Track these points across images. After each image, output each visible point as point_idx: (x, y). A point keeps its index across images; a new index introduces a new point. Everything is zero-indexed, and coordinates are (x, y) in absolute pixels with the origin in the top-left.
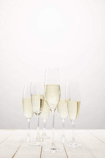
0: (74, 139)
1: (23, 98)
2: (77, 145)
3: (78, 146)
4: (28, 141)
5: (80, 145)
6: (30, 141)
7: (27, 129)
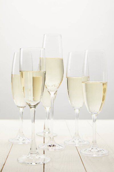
0: (94, 142)
1: (12, 75)
2: (100, 153)
3: (102, 155)
4: (21, 143)
5: (104, 152)
6: (24, 143)
7: (19, 119)
